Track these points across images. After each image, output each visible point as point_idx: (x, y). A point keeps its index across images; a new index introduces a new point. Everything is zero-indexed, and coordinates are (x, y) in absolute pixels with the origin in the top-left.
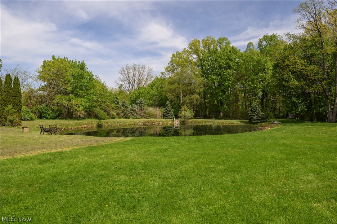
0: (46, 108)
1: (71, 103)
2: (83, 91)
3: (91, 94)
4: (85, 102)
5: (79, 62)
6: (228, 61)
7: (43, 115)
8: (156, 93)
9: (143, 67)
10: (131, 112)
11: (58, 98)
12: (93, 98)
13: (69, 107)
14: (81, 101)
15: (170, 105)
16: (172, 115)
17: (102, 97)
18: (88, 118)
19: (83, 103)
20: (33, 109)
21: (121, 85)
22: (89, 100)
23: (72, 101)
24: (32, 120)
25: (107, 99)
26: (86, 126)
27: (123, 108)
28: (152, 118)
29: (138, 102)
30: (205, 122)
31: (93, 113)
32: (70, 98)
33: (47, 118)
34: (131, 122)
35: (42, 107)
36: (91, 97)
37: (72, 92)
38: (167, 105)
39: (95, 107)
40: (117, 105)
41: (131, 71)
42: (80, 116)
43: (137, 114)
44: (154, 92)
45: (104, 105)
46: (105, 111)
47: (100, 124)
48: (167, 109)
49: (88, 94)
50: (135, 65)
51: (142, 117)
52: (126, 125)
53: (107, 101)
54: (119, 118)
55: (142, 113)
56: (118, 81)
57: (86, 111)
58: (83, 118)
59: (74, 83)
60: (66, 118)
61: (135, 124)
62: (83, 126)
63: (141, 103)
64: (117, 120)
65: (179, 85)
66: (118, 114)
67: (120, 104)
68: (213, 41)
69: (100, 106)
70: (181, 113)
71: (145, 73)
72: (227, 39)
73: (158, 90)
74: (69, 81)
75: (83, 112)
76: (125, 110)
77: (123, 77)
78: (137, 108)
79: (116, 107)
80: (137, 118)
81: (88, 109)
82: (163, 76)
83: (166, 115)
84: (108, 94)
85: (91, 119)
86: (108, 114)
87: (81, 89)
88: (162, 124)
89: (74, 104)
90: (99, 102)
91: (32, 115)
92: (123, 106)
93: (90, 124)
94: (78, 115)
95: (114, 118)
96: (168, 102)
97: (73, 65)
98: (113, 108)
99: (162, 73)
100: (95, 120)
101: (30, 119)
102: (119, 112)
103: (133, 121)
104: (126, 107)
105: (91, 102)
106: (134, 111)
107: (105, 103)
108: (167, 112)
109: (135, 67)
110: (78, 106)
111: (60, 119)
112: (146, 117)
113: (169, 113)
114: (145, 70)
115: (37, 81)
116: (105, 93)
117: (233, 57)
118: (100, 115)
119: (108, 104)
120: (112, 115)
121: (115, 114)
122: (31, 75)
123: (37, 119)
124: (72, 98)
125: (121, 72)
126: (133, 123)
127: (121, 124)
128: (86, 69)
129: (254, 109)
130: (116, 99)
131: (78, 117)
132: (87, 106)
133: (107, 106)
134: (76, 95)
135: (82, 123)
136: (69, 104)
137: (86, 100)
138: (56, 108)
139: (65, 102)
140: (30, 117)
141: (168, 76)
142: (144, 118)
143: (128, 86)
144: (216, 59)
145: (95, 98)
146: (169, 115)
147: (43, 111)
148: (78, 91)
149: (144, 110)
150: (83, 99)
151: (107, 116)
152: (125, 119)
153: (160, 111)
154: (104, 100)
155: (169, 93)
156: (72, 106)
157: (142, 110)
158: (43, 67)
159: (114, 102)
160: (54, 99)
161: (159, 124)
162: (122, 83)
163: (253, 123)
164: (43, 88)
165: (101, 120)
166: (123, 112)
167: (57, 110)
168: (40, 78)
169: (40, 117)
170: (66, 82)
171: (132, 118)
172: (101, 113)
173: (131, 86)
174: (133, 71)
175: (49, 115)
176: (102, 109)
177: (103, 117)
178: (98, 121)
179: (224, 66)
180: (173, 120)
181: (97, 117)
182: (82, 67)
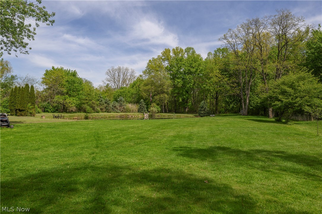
0: (48, 105)
1: (66, 101)
2: (75, 93)
3: (81, 94)
4: (76, 101)
5: (72, 71)
6: (190, 68)
7: (46, 110)
8: (135, 92)
9: (127, 70)
10: (113, 107)
11: (57, 98)
12: (82, 97)
13: (65, 104)
14: (73, 100)
15: (143, 102)
16: (145, 110)
17: (89, 96)
18: (79, 112)
19: (75, 101)
20: (40, 105)
21: (108, 84)
22: (79, 99)
23: (67, 100)
24: (39, 113)
25: (93, 98)
26: (76, 117)
27: (105, 105)
28: (129, 112)
29: (118, 99)
30: (168, 116)
31: (82, 108)
32: (65, 98)
33: (48, 112)
34: (110, 115)
35: (45, 104)
36: (80, 96)
37: (67, 93)
38: (141, 102)
39: (84, 104)
40: (101, 103)
41: (116, 73)
42: (72, 111)
43: (117, 109)
44: (133, 91)
45: (91, 102)
46: (92, 107)
47: (87, 117)
48: (141, 106)
49: (78, 94)
50: (120, 67)
51: (121, 112)
52: (106, 117)
53: (93, 99)
54: (102, 112)
55: (122, 109)
56: (105, 81)
57: (77, 107)
58: (74, 112)
59: (68, 87)
60: (62, 112)
61: (113, 117)
62: (75, 118)
63: (121, 100)
64: (101, 114)
65: (152, 86)
66: (101, 109)
67: (103, 101)
68: (181, 50)
69: (87, 103)
70: (150, 109)
71: (128, 74)
72: (193, 49)
73: (136, 90)
74: (65, 85)
75: (75, 108)
76: (107, 106)
77: (109, 77)
78: (117, 104)
79: (100, 104)
80: (117, 112)
81: (78, 105)
82: (141, 78)
83: (140, 110)
84: (94, 94)
85: (81, 113)
86: (94, 109)
87: (74, 91)
88: (134, 117)
89: (68, 102)
90: (86, 100)
91: (39, 110)
92: (106, 103)
93: (79, 116)
94: (71, 110)
95: (98, 112)
96: (142, 100)
97: (68, 73)
98: (97, 105)
99: (141, 76)
100: (84, 114)
101: (37, 112)
102: (102, 107)
103: (112, 115)
104: (108, 104)
105: (81, 100)
106: (115, 106)
107: (91, 100)
108: (141, 108)
109: (119, 69)
110: (71, 103)
111: (58, 112)
112: (125, 112)
113: (142, 109)
114: (129, 71)
115: (41, 86)
116: (91, 94)
117: (193, 65)
118: (87, 110)
119: (94, 101)
120: (97, 110)
121: (99, 109)
122: (37, 81)
123: (42, 112)
124: (67, 98)
125: (107, 73)
126: (111, 116)
127: (102, 116)
128: (77, 76)
129: (202, 106)
130: (100, 98)
131: (70, 112)
132: (78, 103)
133: (93, 104)
134: (70, 96)
135: (74, 115)
136: (64, 102)
137: (77, 99)
138: (55, 105)
139: (61, 101)
140: (38, 111)
141: (145, 78)
142: (123, 112)
143: (113, 85)
144: (180, 66)
145: (84, 97)
146: (143, 110)
147: (46, 107)
148: (71, 93)
149: (123, 106)
150: (74, 98)
151: (92, 111)
152: (107, 113)
153: (136, 107)
154: (91, 99)
155: (143, 93)
156: (66, 103)
157: (121, 106)
158: (46, 74)
159: (98, 100)
160: (53, 98)
161: (132, 117)
162: (109, 82)
163: (201, 116)
164: (45, 90)
165: (88, 114)
166: (105, 108)
167: (56, 106)
168: (43, 82)
169: (44, 111)
170: (62, 86)
171: (113, 112)
172: (88, 108)
173: (116, 85)
174: (118, 72)
175: (50, 110)
176: (89, 105)
177: (89, 111)
178: (85, 114)
179: (187, 71)
180: (144, 114)
181: (85, 111)
182: (74, 74)
